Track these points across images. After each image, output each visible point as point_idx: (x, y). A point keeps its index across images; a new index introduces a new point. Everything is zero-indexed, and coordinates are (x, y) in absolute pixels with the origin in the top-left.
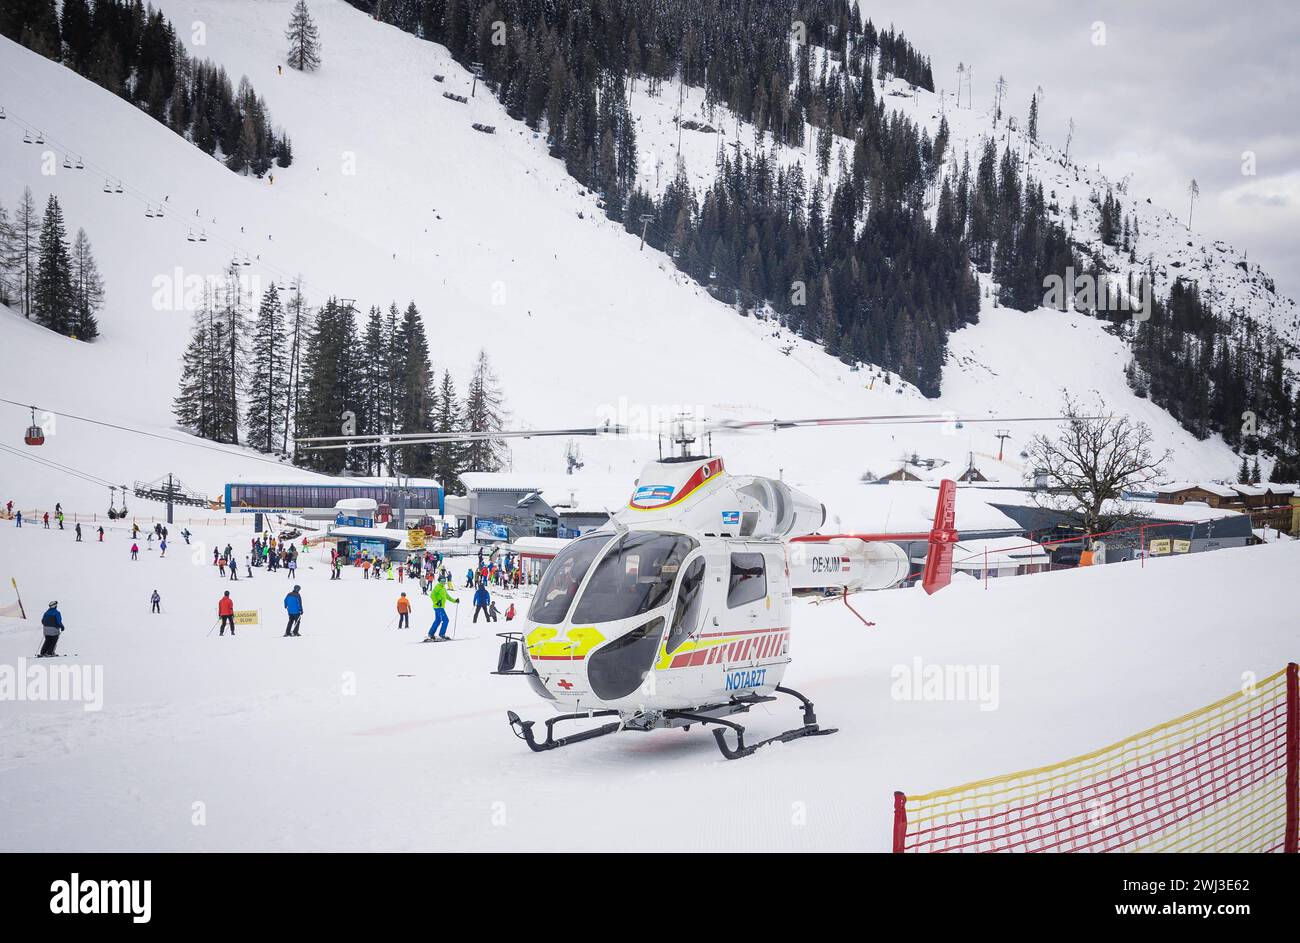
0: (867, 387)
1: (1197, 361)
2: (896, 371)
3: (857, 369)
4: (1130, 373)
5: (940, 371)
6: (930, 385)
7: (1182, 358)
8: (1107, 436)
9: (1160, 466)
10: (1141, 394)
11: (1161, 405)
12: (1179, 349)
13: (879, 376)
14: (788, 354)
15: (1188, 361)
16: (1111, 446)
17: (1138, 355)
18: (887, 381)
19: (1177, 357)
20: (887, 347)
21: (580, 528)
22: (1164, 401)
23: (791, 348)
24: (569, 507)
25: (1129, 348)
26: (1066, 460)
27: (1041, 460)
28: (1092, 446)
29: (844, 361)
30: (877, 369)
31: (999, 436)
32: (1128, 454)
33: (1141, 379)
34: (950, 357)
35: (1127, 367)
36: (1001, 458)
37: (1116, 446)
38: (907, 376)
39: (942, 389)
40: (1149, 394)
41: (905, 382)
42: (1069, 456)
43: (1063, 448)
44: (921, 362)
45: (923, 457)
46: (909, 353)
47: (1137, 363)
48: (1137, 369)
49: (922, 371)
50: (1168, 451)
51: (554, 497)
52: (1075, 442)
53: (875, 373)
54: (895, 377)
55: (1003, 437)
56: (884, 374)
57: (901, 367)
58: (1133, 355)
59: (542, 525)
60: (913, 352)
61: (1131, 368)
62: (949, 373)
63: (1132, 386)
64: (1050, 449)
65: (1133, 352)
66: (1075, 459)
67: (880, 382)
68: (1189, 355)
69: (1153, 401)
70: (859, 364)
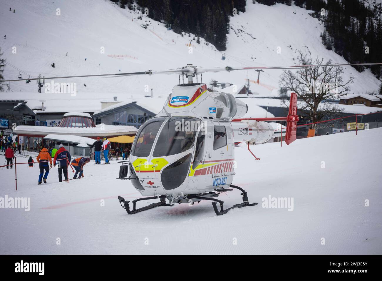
0: (188, 45)
1: (357, 31)
2: (203, 37)
3: (182, 36)
4: (323, 37)
5: (226, 37)
6: (221, 44)
7: (350, 29)
8: (320, 70)
9: (347, 86)
10: (329, 48)
11: (340, 54)
12: (348, 25)
13: (194, 39)
14: (146, 28)
15: (353, 31)
16: (323, 76)
17: (328, 28)
18: (198, 42)
19: (347, 29)
20: (198, 24)
21: (47, 121)
22: (341, 52)
23: (148, 25)
24: (41, 110)
25: (323, 24)
26: (300, 83)
27: (287, 83)
28: (313, 76)
29: (176, 31)
30: (193, 36)
31: (257, 71)
32: (331, 80)
33: (329, 40)
34: (231, 29)
35: (322, 34)
36: (258, 82)
37: (325, 76)
38: (209, 39)
39: (227, 46)
40: (333, 48)
41: (207, 43)
42: (301, 80)
43: (298, 76)
44: (216, 32)
45: (219, 81)
46: (209, 27)
47: (327, 32)
48: (327, 35)
49: (216, 37)
50: (351, 78)
51: (33, 104)
52: (305, 73)
53: (191, 38)
54: (202, 40)
55: (259, 71)
56: (196, 38)
57: (205, 35)
58: (325, 28)
59: (27, 119)
60: (211, 27)
61: (324, 35)
62: (231, 37)
63: (325, 44)
64: (292, 77)
65: (325, 27)
66: (305, 82)
67: (194, 43)
68: (353, 28)
69: (336, 52)
70: (183, 33)
